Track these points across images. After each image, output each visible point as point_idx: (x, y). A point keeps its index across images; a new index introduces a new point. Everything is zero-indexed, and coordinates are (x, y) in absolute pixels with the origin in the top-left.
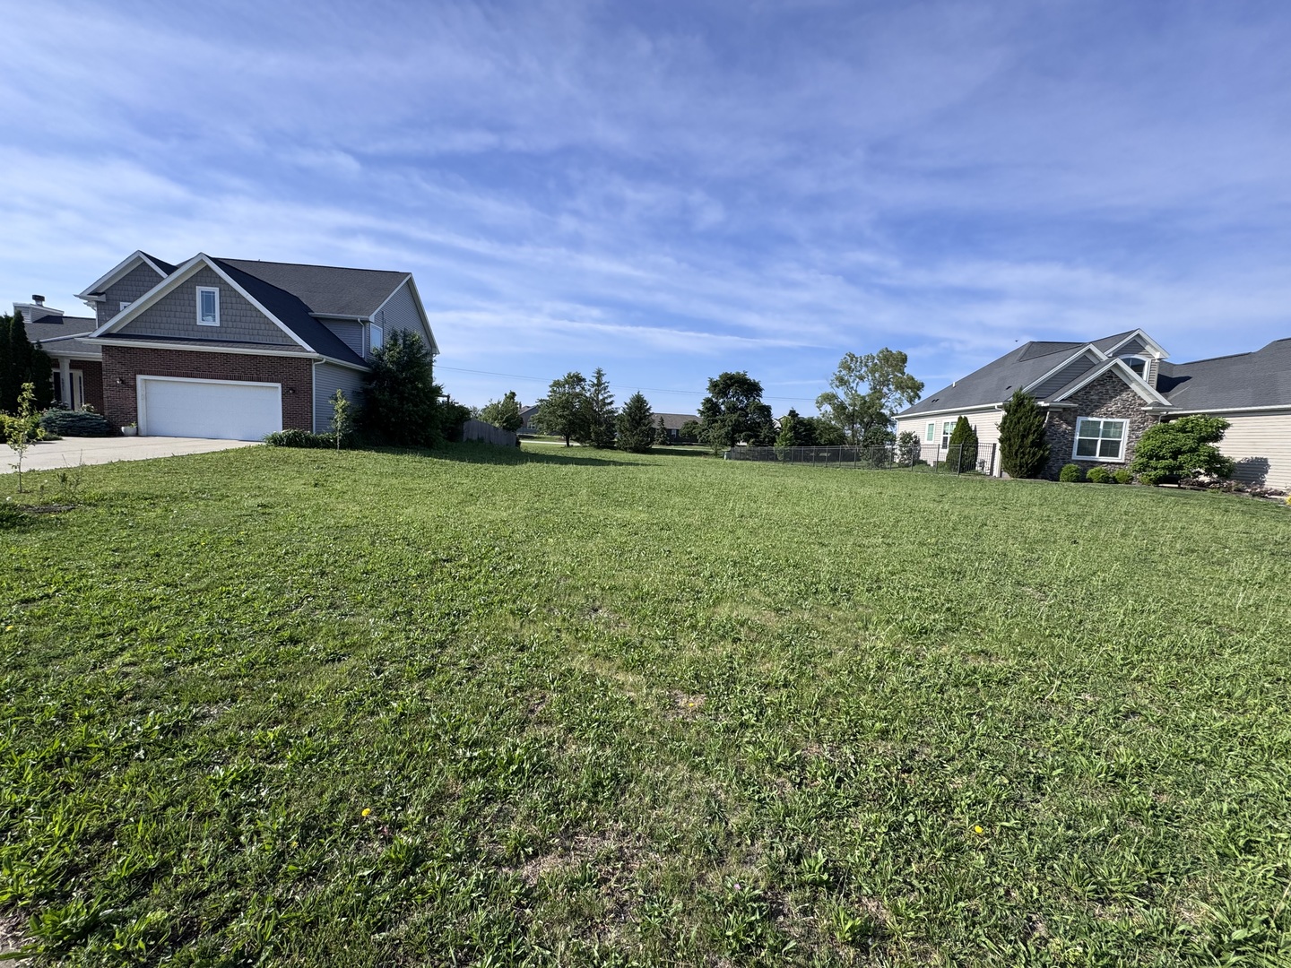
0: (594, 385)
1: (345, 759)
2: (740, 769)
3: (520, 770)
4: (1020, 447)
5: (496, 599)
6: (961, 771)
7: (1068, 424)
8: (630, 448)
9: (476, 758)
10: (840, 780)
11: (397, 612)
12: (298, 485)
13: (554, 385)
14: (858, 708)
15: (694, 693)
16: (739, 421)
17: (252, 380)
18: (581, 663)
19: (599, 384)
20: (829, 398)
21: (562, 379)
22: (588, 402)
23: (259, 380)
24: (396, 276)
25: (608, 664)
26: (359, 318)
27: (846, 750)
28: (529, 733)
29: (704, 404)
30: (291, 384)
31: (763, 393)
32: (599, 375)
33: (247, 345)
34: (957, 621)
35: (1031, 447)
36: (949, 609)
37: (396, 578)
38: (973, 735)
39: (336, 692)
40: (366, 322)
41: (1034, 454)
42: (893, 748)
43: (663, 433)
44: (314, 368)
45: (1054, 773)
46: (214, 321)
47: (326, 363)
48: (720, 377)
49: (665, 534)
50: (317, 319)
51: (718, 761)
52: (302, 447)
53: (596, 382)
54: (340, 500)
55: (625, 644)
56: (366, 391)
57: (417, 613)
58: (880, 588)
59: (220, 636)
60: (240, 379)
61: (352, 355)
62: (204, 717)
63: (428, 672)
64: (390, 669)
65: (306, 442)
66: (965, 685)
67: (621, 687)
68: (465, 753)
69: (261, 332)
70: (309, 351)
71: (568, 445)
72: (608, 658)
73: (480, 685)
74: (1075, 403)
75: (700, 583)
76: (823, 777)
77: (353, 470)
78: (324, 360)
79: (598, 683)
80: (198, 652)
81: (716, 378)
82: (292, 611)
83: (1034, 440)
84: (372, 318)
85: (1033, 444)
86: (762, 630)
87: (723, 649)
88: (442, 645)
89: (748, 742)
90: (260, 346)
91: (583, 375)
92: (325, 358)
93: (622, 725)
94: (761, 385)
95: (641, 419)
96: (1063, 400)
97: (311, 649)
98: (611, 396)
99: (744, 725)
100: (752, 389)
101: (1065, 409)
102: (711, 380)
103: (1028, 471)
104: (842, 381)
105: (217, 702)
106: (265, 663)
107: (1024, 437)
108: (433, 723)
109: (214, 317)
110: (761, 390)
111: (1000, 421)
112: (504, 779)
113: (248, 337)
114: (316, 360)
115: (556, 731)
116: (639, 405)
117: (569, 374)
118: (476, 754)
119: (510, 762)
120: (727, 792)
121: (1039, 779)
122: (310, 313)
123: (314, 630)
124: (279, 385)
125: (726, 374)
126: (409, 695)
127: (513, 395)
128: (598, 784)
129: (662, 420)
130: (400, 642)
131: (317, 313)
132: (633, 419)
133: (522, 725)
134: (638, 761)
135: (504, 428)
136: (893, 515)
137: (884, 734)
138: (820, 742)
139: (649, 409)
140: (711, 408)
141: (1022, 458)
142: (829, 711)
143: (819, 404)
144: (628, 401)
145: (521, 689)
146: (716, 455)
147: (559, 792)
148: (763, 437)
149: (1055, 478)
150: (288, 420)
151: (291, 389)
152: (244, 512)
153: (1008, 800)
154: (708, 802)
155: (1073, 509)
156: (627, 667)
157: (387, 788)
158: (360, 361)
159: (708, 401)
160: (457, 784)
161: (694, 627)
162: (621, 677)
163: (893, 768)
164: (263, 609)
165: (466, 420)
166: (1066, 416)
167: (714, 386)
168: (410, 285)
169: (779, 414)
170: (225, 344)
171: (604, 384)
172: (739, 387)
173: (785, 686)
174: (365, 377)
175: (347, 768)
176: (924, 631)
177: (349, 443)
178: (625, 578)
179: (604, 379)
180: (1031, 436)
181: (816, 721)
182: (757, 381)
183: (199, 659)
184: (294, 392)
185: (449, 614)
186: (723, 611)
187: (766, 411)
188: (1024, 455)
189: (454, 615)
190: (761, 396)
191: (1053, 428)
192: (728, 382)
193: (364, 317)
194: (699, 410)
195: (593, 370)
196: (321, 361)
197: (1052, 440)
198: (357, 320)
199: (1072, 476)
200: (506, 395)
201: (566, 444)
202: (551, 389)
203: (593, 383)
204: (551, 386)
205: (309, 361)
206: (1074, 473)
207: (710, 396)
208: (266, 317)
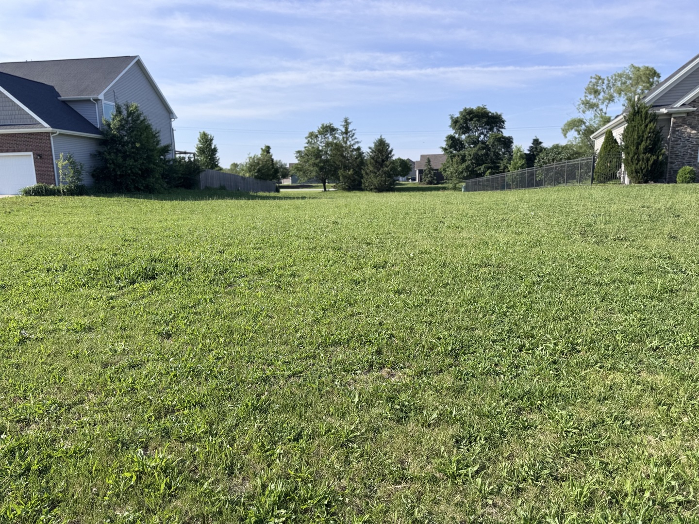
0: (342, 133)
8: (376, 188)
13: (309, 137)
16: (478, 155)
17: (14, 151)
19: (346, 132)
20: (575, 124)
21: (316, 131)
22: (338, 148)
23: (19, 151)
24: (128, 59)
26: (91, 97)
29: (447, 141)
30: (39, 152)
31: (506, 125)
32: (347, 123)
33: (8, 127)
35: (645, 153)
40: (97, 100)
41: (648, 160)
43: (430, 173)
44: (52, 139)
47: (60, 134)
48: (461, 113)
50: (64, 102)
52: (43, 195)
60: (7, 151)
61: (92, 128)
65: (46, 191)
69: (16, 117)
70: (46, 127)
71: (325, 190)
74: (694, 107)
78: (58, 133)
81: (457, 115)
83: (647, 147)
84: (101, 97)
90: (16, 127)
92: (58, 131)
94: (504, 117)
95: (383, 161)
96: (683, 105)
98: (358, 142)
100: (495, 121)
101: (688, 114)
102: (452, 118)
103: (644, 175)
104: (591, 106)
110: (503, 122)
113: (9, 121)
114: (53, 133)
116: (382, 148)
117: (323, 125)
122: (59, 98)
124: (31, 153)
125: (465, 110)
127: (268, 148)
129: (429, 161)
131: (64, 97)
132: (376, 162)
140: (454, 143)
141: (637, 164)
143: (565, 132)
144: (373, 146)
146: (455, 188)
148: (502, 167)
149: (673, 180)
150: (40, 176)
151: (39, 155)
158: (94, 130)
159: (451, 138)
165: (201, 171)
166: (690, 120)
167: (455, 122)
168: (139, 64)
171: (351, 131)
172: (478, 121)
174: (101, 142)
179: (350, 128)
182: (499, 113)
184: (41, 157)
187: (507, 142)
188: (639, 161)
190: (503, 128)
191: (677, 133)
192: (467, 116)
193: (95, 96)
194: (442, 148)
195: (342, 119)
196: (56, 133)
197: (677, 144)
198: (91, 99)
199: (686, 177)
200: (262, 149)
201: (323, 190)
202: (307, 141)
203: (342, 132)
204: (306, 138)
205: (48, 134)
206: (688, 175)
207: (451, 132)
208: (18, 106)
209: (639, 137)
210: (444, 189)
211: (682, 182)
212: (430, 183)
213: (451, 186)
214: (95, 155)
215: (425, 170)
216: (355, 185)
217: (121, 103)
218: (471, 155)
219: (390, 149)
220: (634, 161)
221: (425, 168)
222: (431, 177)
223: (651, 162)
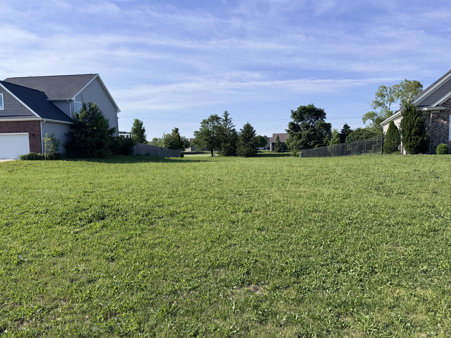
7: (445, 120)
8: (245, 155)
13: (203, 122)
16: (310, 135)
17: (17, 132)
19: (226, 120)
20: (370, 116)
21: (207, 119)
22: (221, 130)
23: (20, 132)
26: (67, 99)
29: (289, 126)
30: (32, 133)
31: (327, 116)
32: (226, 114)
33: (14, 117)
35: (415, 135)
40: (71, 101)
41: (417, 139)
43: (279, 145)
44: (41, 124)
46: (2, 108)
48: (298, 108)
50: (51, 102)
52: (33, 160)
53: (224, 119)
60: (12, 132)
61: (66, 117)
69: (20, 111)
70: (38, 117)
71: (213, 155)
74: (444, 107)
78: (45, 121)
81: (295, 110)
83: (416, 131)
84: (73, 99)
90: (20, 117)
91: (219, 116)
92: (46, 120)
94: (325, 111)
95: (249, 138)
96: (438, 105)
98: (233, 126)
100: (319, 114)
101: (441, 111)
102: (292, 112)
104: (380, 104)
109: (2, 106)
110: (325, 114)
111: (400, 122)
113: (15, 113)
114: (42, 121)
116: (248, 129)
117: (211, 115)
122: (47, 99)
124: (28, 133)
125: (301, 107)
131: (50, 98)
140: (294, 127)
141: (410, 142)
143: (364, 120)
144: (243, 128)
146: (295, 155)
148: (325, 142)
149: (434, 153)
150: (32, 147)
151: (32, 135)
158: (68, 119)
159: (292, 124)
165: (135, 144)
166: (442, 115)
167: (294, 114)
168: (98, 79)
170: (6, 117)
171: (229, 119)
172: (309, 114)
174: (72, 126)
182: (322, 109)
184: (34, 136)
187: (328, 126)
188: (411, 140)
190: (325, 118)
191: (435, 123)
192: (302, 111)
193: (70, 98)
194: (286, 130)
195: (224, 112)
196: (44, 121)
197: (435, 130)
198: (67, 100)
199: (442, 151)
200: (173, 130)
201: (211, 155)
202: (201, 125)
203: (223, 120)
204: (201, 123)
205: (39, 122)
206: (443, 149)
207: (292, 120)
208: (21, 104)
209: (411, 125)
210: (288, 155)
211: (440, 154)
212: (279, 151)
213: (292, 153)
214: (68, 134)
215: (276, 143)
216: (231, 152)
217: (86, 102)
218: (305, 135)
219: (253, 130)
220: (408, 140)
221: (276, 142)
222: (279, 147)
223: (419, 141)
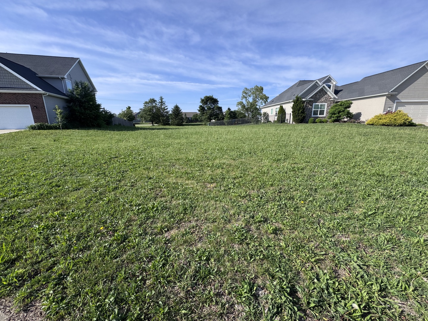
0: (159, 103)
1: (89, 216)
2: (231, 199)
3: (157, 210)
4: (298, 114)
5: (137, 166)
6: (295, 191)
7: (311, 106)
9: (140, 209)
10: (261, 198)
11: (99, 174)
12: (47, 141)
14: (263, 180)
15: (212, 183)
16: (212, 113)
17: (16, 104)
18: (172, 180)
19: (162, 102)
21: (148, 101)
22: (158, 109)
23: (19, 104)
24: (73, 60)
25: (181, 179)
26: (60, 77)
27: (262, 190)
28: (159, 200)
29: (200, 108)
30: (35, 105)
31: (219, 103)
32: (161, 99)
33: (9, 89)
34: (287, 157)
36: (284, 154)
37: (96, 164)
38: (297, 182)
39: (80, 198)
42: (275, 188)
43: (186, 119)
44: (43, 97)
45: (319, 187)
47: (49, 95)
49: (193, 145)
50: (40, 78)
51: (223, 198)
52: (45, 129)
53: (160, 101)
54: (66, 145)
55: (186, 173)
56: (69, 107)
57: (107, 173)
58: (264, 151)
59: (24, 188)
60: (9, 103)
61: (60, 93)
62: (24, 212)
63: (116, 188)
64: (100, 190)
65: (46, 127)
66: (292, 171)
67: (187, 184)
68: (136, 208)
69: (15, 83)
70: (40, 91)
71: (153, 125)
72: (181, 177)
73: (137, 190)
74: (312, 99)
75: (208, 155)
76: (256, 197)
77: (70, 135)
79: (179, 184)
80: (16, 193)
81: (203, 98)
82: (54, 178)
84: (65, 77)
85: (302, 112)
86: (230, 165)
87: (219, 171)
88: (120, 181)
89: (232, 192)
90: (16, 89)
91: (155, 99)
92: (48, 93)
93: (190, 194)
94: (218, 100)
95: (178, 114)
96: (309, 98)
97: (66, 187)
98: (166, 106)
99: (230, 189)
100: (215, 101)
101: (310, 101)
102: (201, 99)
103: (300, 121)
105: (29, 208)
106: (47, 194)
107: (299, 110)
108: (121, 202)
110: (218, 102)
111: (292, 106)
112: (152, 212)
114: (44, 94)
115: (168, 198)
116: (177, 109)
117: (150, 99)
118: (140, 207)
119: (153, 208)
120: (228, 205)
121: (316, 189)
122: (36, 75)
123: (66, 182)
124: (29, 105)
125: (206, 96)
126: (111, 196)
127: (129, 108)
128: (185, 209)
129: (186, 114)
130: (103, 182)
131: (40, 75)
132: (175, 114)
133: (155, 199)
134: (198, 202)
135: (128, 120)
136: (264, 135)
137: (272, 185)
138: (254, 190)
139: (181, 110)
140: (202, 109)
141: (298, 117)
142: (255, 182)
144: (173, 108)
145: (152, 189)
147: (173, 213)
148: (220, 117)
149: (307, 122)
150: (36, 119)
151: (35, 107)
152: (24, 151)
153: (309, 195)
154: (223, 208)
155: (313, 130)
156: (188, 179)
157: (108, 221)
159: (201, 106)
160: (135, 217)
161: (209, 167)
162: (187, 182)
163: (276, 193)
164: (42, 178)
165: (113, 117)
166: (310, 103)
167: (202, 101)
168: (80, 63)
169: (224, 110)
171: (164, 102)
172: (211, 101)
173: (240, 177)
174: (67, 101)
175: (91, 218)
176: (279, 160)
177: (65, 127)
178: (183, 156)
179: (163, 100)
180: (301, 110)
181: (251, 185)
182: (216, 98)
183: (17, 196)
184: (37, 108)
185: (120, 172)
186: (217, 161)
187: (220, 109)
189: (122, 172)
191: (307, 107)
192: (207, 99)
193: (62, 76)
194: (198, 110)
195: (159, 97)
196: (46, 94)
197: (307, 111)
200: (127, 108)
204: (144, 104)
205: (41, 95)
207: (201, 104)
210: (202, 125)
211: (311, 123)
212: (187, 122)
216: (166, 122)
221: (184, 117)
